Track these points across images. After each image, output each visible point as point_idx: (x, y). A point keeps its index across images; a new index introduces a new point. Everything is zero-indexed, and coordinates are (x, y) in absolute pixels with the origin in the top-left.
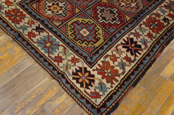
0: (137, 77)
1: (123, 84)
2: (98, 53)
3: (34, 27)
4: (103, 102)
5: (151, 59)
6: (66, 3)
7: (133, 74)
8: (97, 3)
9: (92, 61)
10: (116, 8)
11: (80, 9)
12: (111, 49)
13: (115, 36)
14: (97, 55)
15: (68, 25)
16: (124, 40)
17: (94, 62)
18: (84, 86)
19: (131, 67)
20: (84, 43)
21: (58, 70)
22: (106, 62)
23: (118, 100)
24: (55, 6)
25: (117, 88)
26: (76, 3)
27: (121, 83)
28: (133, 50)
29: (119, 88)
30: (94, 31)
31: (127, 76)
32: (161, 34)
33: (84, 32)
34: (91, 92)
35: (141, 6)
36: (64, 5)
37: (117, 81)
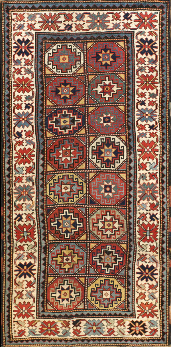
0: (167, 296)
1: (163, 310)
2: (129, 303)
4: (161, 332)
5: (167, 271)
6: (67, 281)
7: (163, 296)
8: (89, 255)
9: (132, 313)
10: (108, 244)
11: (83, 275)
12: (136, 291)
13: (129, 276)
14: (130, 305)
15: (90, 300)
16: (137, 273)
18: (143, 333)
19: (158, 291)
20: (114, 304)
21: (118, 339)
22: (140, 305)
23: (168, 323)
24: (63, 292)
25: (161, 316)
26: (73, 272)
27: (161, 310)
28: (150, 276)
29: (162, 314)
30: (111, 287)
31: (160, 301)
32: (160, 238)
33: (106, 294)
36: (67, 284)
37: (157, 311)
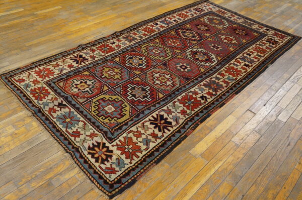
0: (162, 154)
1: (145, 160)
2: (121, 129)
3: (56, 103)
4: (119, 178)
5: (181, 135)
6: (95, 81)
7: (157, 150)
8: (129, 81)
9: (113, 137)
10: (149, 86)
11: (109, 86)
12: (137, 125)
13: (143, 112)
14: (120, 131)
15: (93, 102)
16: (153, 117)
17: (114, 138)
18: (100, 161)
19: (157, 143)
20: (107, 119)
21: (73, 144)
22: (128, 138)
23: (135, 176)
24: (83, 84)
25: (136, 165)
27: (142, 159)
28: (161, 127)
29: (139, 164)
30: (121, 108)
31: (151, 152)
32: (197, 112)
33: (110, 109)
34: (106, 168)
35: (177, 84)
36: (92, 83)
37: (138, 157)
